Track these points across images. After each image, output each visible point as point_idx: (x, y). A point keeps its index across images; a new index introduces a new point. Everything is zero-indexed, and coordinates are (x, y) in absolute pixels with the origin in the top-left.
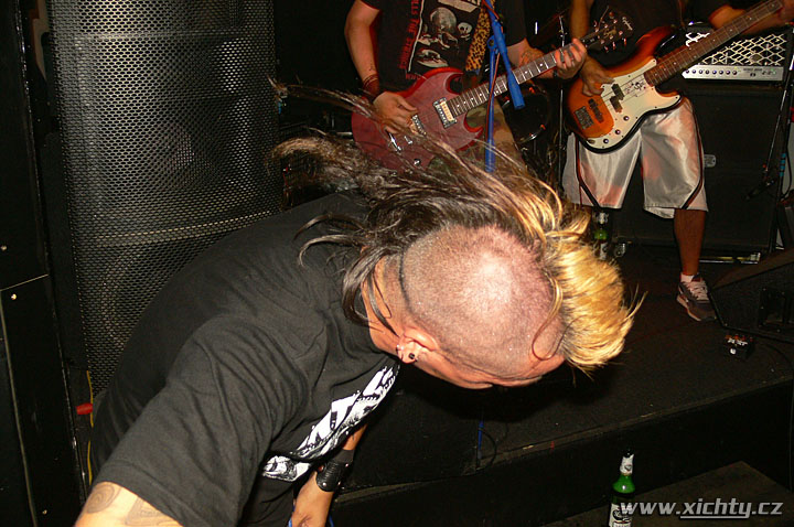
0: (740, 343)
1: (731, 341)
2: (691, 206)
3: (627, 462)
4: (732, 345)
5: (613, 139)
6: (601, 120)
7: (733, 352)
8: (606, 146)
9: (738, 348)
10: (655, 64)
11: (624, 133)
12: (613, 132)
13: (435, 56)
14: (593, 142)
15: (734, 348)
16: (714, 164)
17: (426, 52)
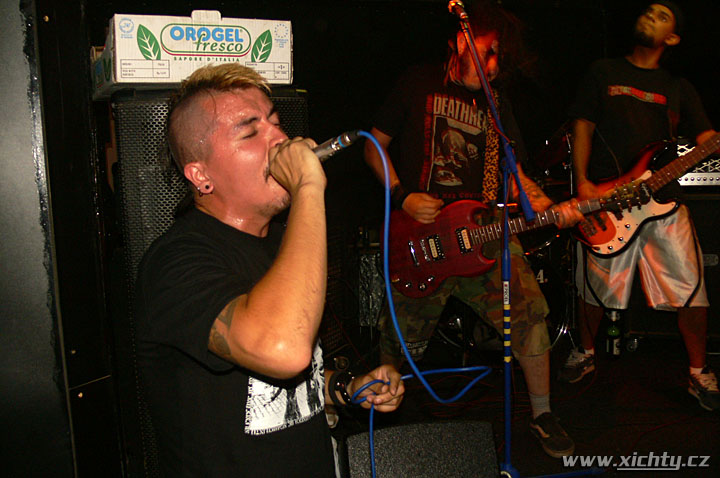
2: (692, 304)
5: (616, 246)
6: (605, 229)
10: (650, 175)
12: (616, 239)
13: (450, 175)
14: (598, 249)
16: (717, 262)
17: (442, 172)
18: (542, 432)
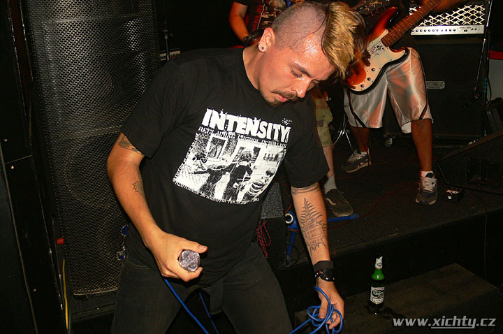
0: (454, 192)
1: (449, 191)
2: (425, 117)
3: (379, 261)
4: (449, 194)
5: (367, 84)
6: (358, 73)
7: (450, 198)
8: (363, 89)
9: (453, 195)
10: (387, 32)
11: (373, 79)
12: (366, 80)
14: (354, 88)
15: (450, 195)
16: (444, 87)
17: (266, 22)
18: (331, 202)
